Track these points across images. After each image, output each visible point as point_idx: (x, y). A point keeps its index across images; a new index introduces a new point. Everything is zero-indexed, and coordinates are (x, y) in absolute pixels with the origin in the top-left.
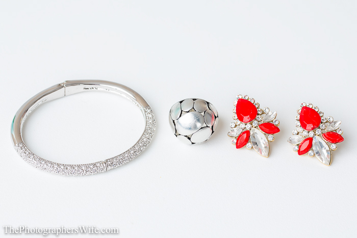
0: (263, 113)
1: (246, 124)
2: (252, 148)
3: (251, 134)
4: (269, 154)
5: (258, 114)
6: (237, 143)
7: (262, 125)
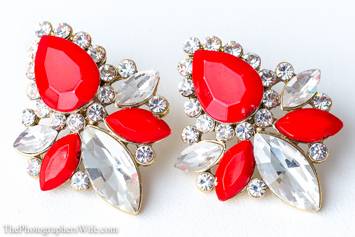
0: (118, 77)
1: (67, 116)
2: (89, 186)
3: (83, 146)
4: (142, 205)
5: (103, 83)
6: (42, 175)
7: (115, 115)
